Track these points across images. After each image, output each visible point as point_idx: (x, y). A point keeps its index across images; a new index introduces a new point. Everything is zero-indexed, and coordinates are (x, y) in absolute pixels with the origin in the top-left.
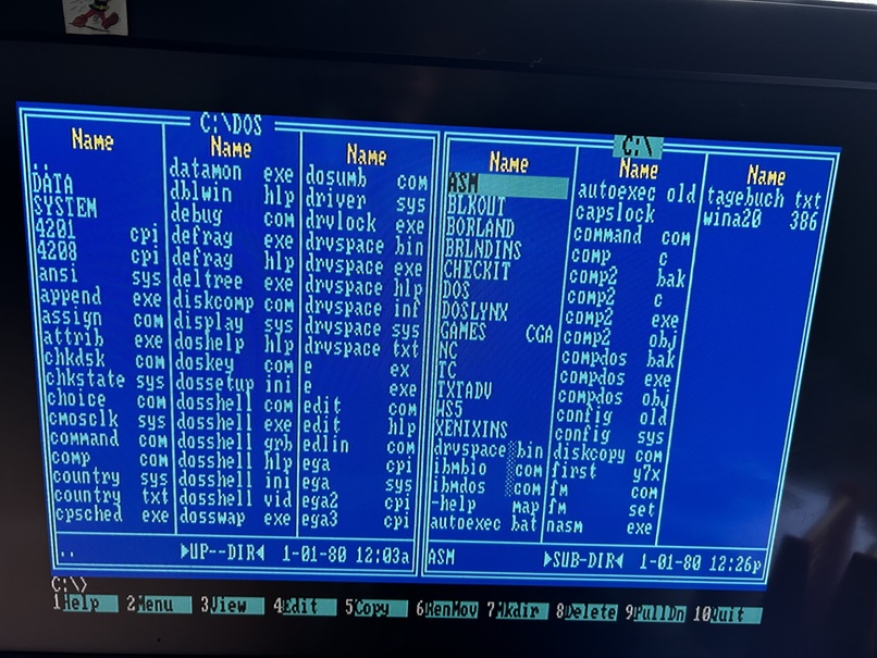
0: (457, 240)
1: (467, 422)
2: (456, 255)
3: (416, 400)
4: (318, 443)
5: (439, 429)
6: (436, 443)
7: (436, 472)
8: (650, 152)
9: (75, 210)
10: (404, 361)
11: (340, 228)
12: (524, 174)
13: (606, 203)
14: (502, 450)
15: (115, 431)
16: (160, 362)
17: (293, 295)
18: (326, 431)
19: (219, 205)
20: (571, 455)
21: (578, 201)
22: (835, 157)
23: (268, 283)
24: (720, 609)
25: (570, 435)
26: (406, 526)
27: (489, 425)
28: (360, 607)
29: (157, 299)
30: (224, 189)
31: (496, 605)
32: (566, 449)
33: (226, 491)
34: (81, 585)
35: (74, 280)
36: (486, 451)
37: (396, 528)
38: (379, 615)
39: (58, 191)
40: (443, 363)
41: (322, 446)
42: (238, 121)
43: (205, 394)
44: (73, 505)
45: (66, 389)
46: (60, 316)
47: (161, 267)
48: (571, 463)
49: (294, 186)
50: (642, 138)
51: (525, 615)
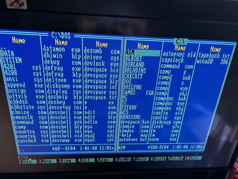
0: (128, 68)
1: (129, 115)
2: (128, 72)
3: (116, 110)
4: (89, 122)
5: (122, 117)
6: (121, 121)
7: (121, 128)
8: (184, 43)
9: (15, 61)
10: (113, 100)
11: (94, 65)
12: (148, 49)
13: (170, 57)
14: (138, 122)
15: (32, 120)
16: (44, 102)
17: (81, 84)
18: (91, 119)
19: (59, 59)
20: (157, 123)
21: (163, 57)
22: (235, 44)
23: (74, 81)
24: (192, 157)
25: (157, 118)
26: (113, 141)
27: (135, 116)
28: (101, 160)
29: (42, 86)
30: (60, 55)
31: (136, 158)
32: (155, 121)
33: (64, 134)
34: (26, 158)
35: (17, 81)
36: (134, 122)
37: (110, 141)
38: (105, 161)
39: (9, 56)
40: (123, 101)
41: (90, 122)
42: (63, 34)
43: (57, 110)
44: (22, 139)
45: (17, 110)
46: (14, 90)
47: (42, 77)
48: (156, 125)
49: (81, 53)
50: (182, 39)
51: (143, 160)
